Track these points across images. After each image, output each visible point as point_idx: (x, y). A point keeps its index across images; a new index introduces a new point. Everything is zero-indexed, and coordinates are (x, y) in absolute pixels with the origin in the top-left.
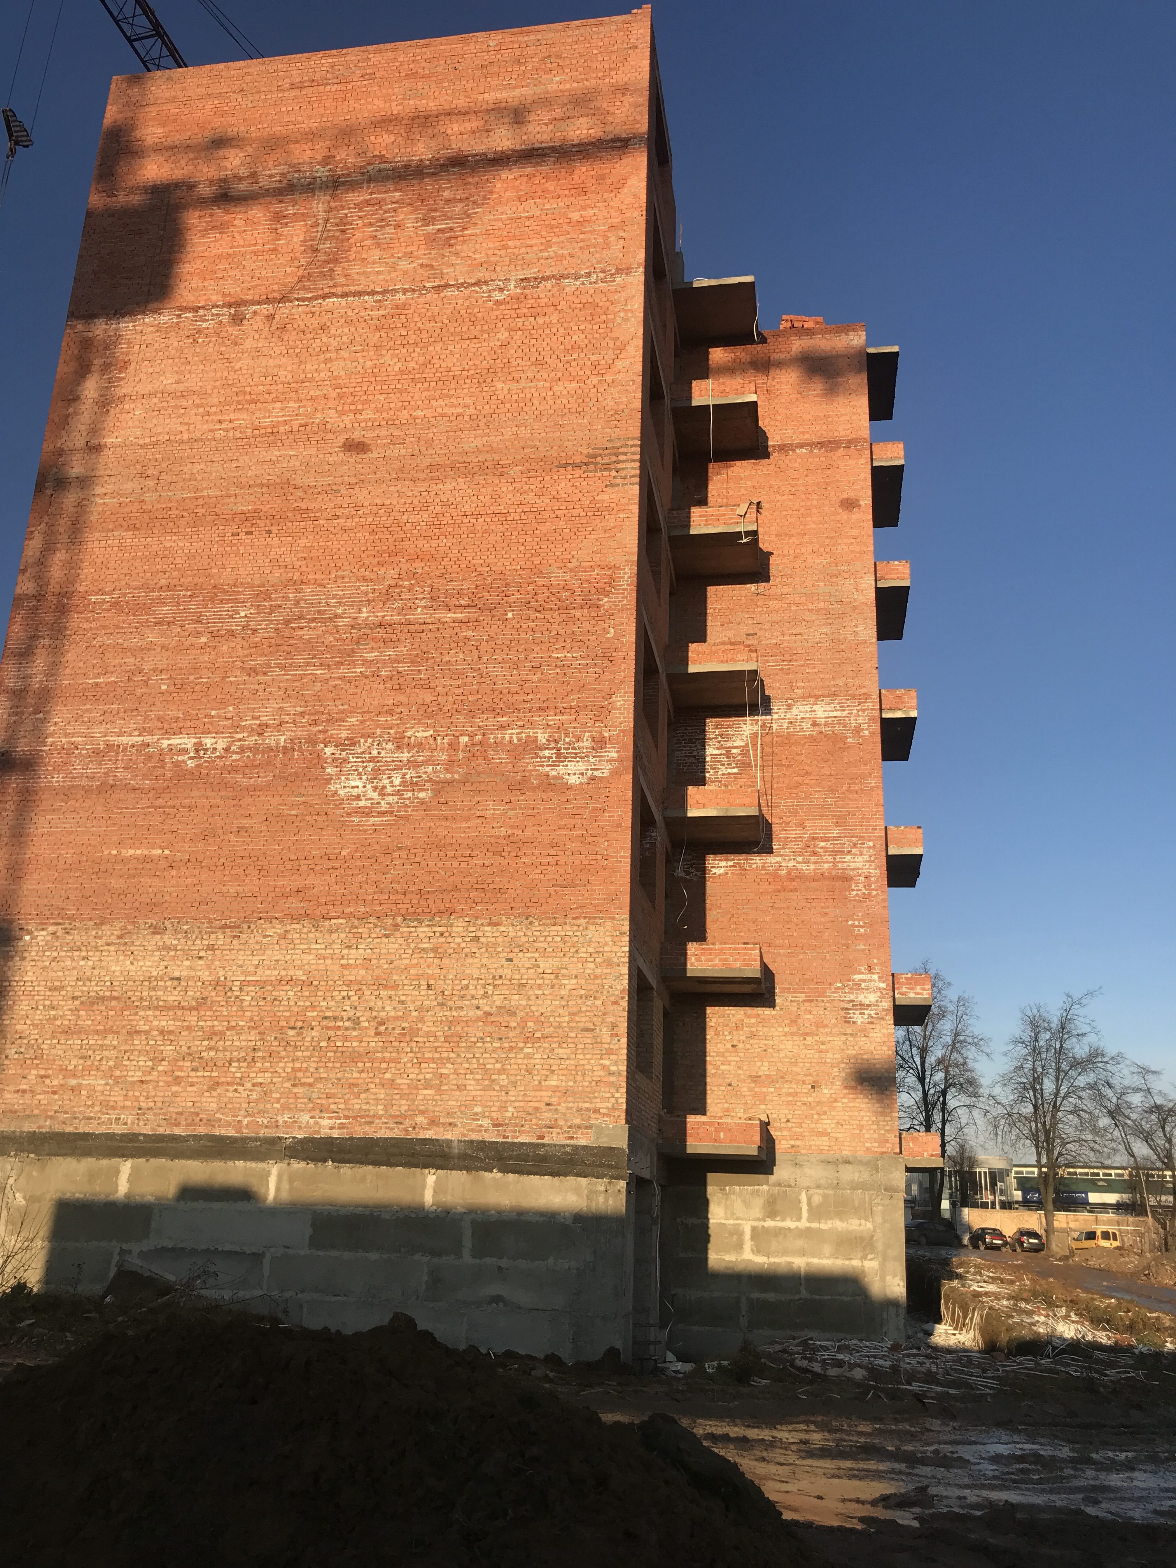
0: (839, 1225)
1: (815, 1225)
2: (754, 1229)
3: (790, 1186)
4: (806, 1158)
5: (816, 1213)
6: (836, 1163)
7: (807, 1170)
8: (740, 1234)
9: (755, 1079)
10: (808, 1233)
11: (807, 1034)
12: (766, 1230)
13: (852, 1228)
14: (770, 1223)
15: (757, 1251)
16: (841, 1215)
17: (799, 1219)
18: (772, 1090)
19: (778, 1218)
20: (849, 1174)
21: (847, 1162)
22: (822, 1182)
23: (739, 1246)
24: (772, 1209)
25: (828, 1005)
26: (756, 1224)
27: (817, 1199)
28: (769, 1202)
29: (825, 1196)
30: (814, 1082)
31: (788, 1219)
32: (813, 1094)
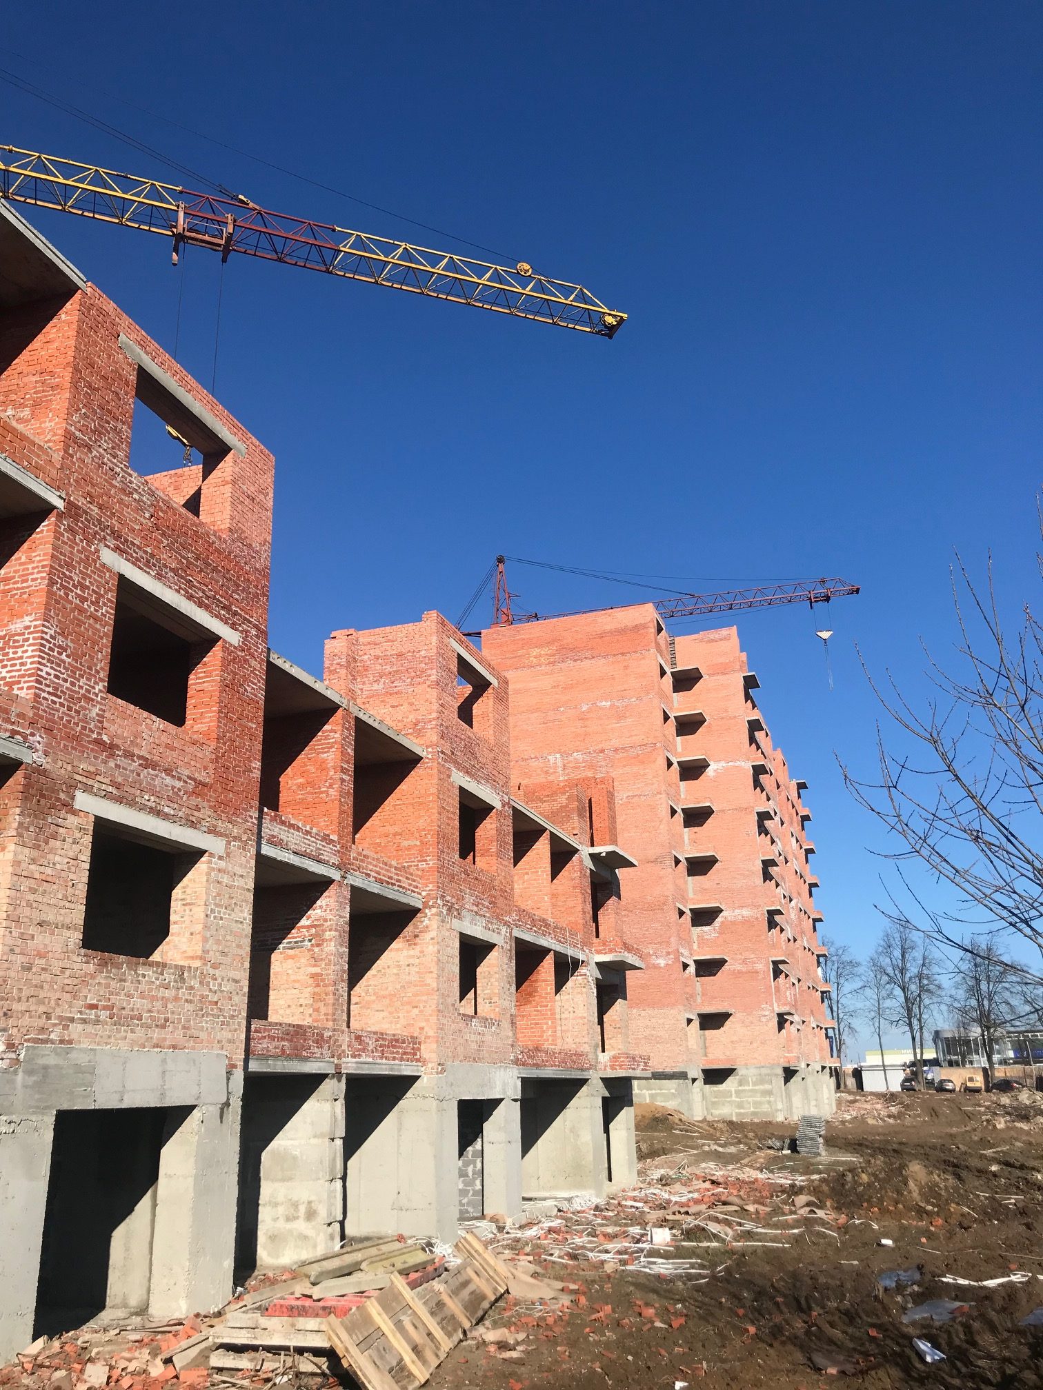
0: (761, 1087)
1: (754, 1088)
2: (735, 1091)
3: (746, 1076)
4: (748, 1067)
5: (755, 1084)
6: (759, 1067)
8: (731, 1092)
10: (751, 1091)
12: (739, 1090)
13: (766, 1088)
14: (740, 1088)
15: (737, 1097)
16: (762, 1084)
17: (749, 1086)
18: (738, 1045)
19: (742, 1086)
20: (764, 1071)
22: (755, 1074)
23: (731, 1096)
24: (740, 1084)
26: (735, 1088)
27: (754, 1079)
28: (739, 1081)
29: (756, 1078)
31: (745, 1086)
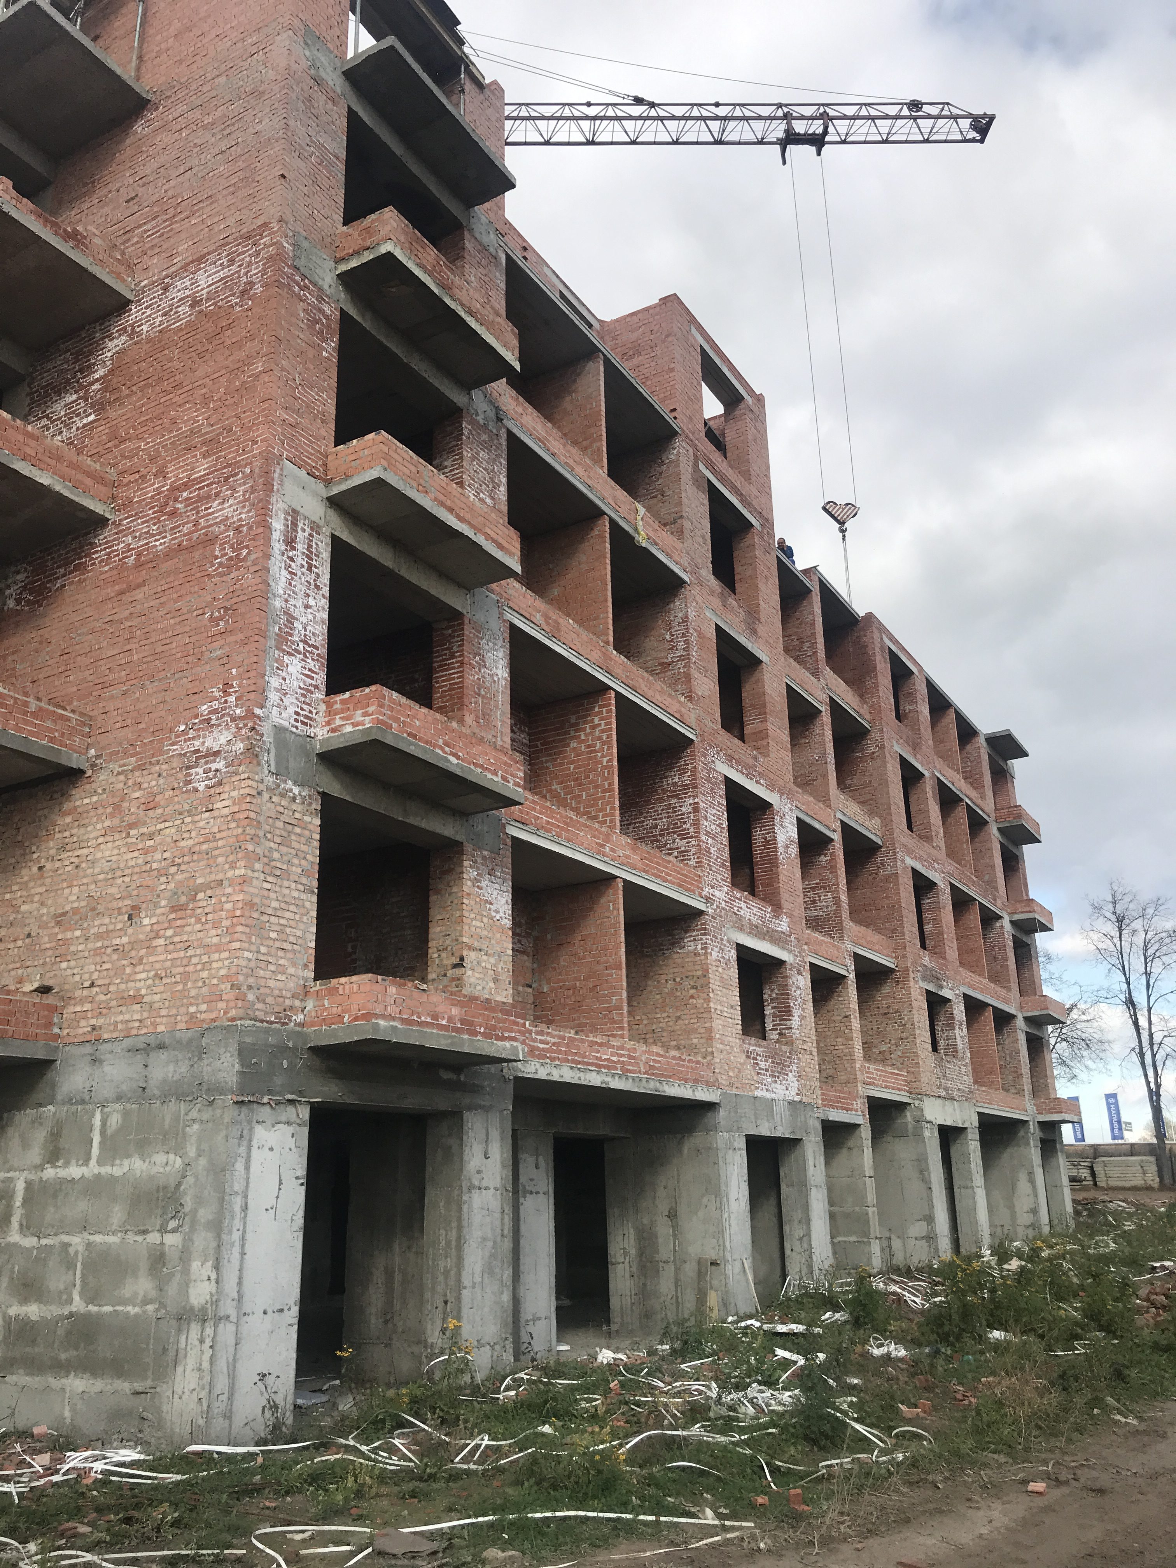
2: (28, 1186)
3: (83, 1102)
4: (107, 1046)
5: (111, 1146)
6: (147, 1049)
7: (107, 1068)
8: (10, 1197)
9: (60, 919)
11: (131, 826)
13: (154, 1170)
14: (50, 1173)
16: (143, 1147)
18: (78, 933)
19: (59, 1164)
20: (161, 1069)
21: (161, 1047)
22: (124, 1087)
23: (6, 1220)
25: (164, 767)
26: (31, 1177)
27: (115, 1120)
28: (52, 1134)
29: (126, 1114)
30: (134, 907)
31: (73, 1162)
32: (130, 931)
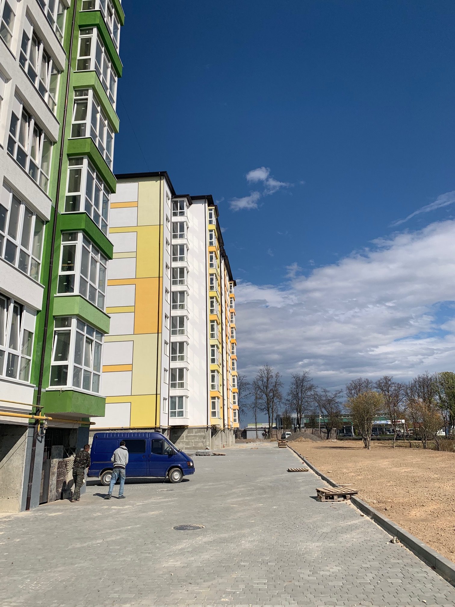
0: (200, 434)
1: (196, 434)
10: (195, 436)
12: (188, 436)
15: (186, 439)
17: (193, 434)
24: (189, 433)
